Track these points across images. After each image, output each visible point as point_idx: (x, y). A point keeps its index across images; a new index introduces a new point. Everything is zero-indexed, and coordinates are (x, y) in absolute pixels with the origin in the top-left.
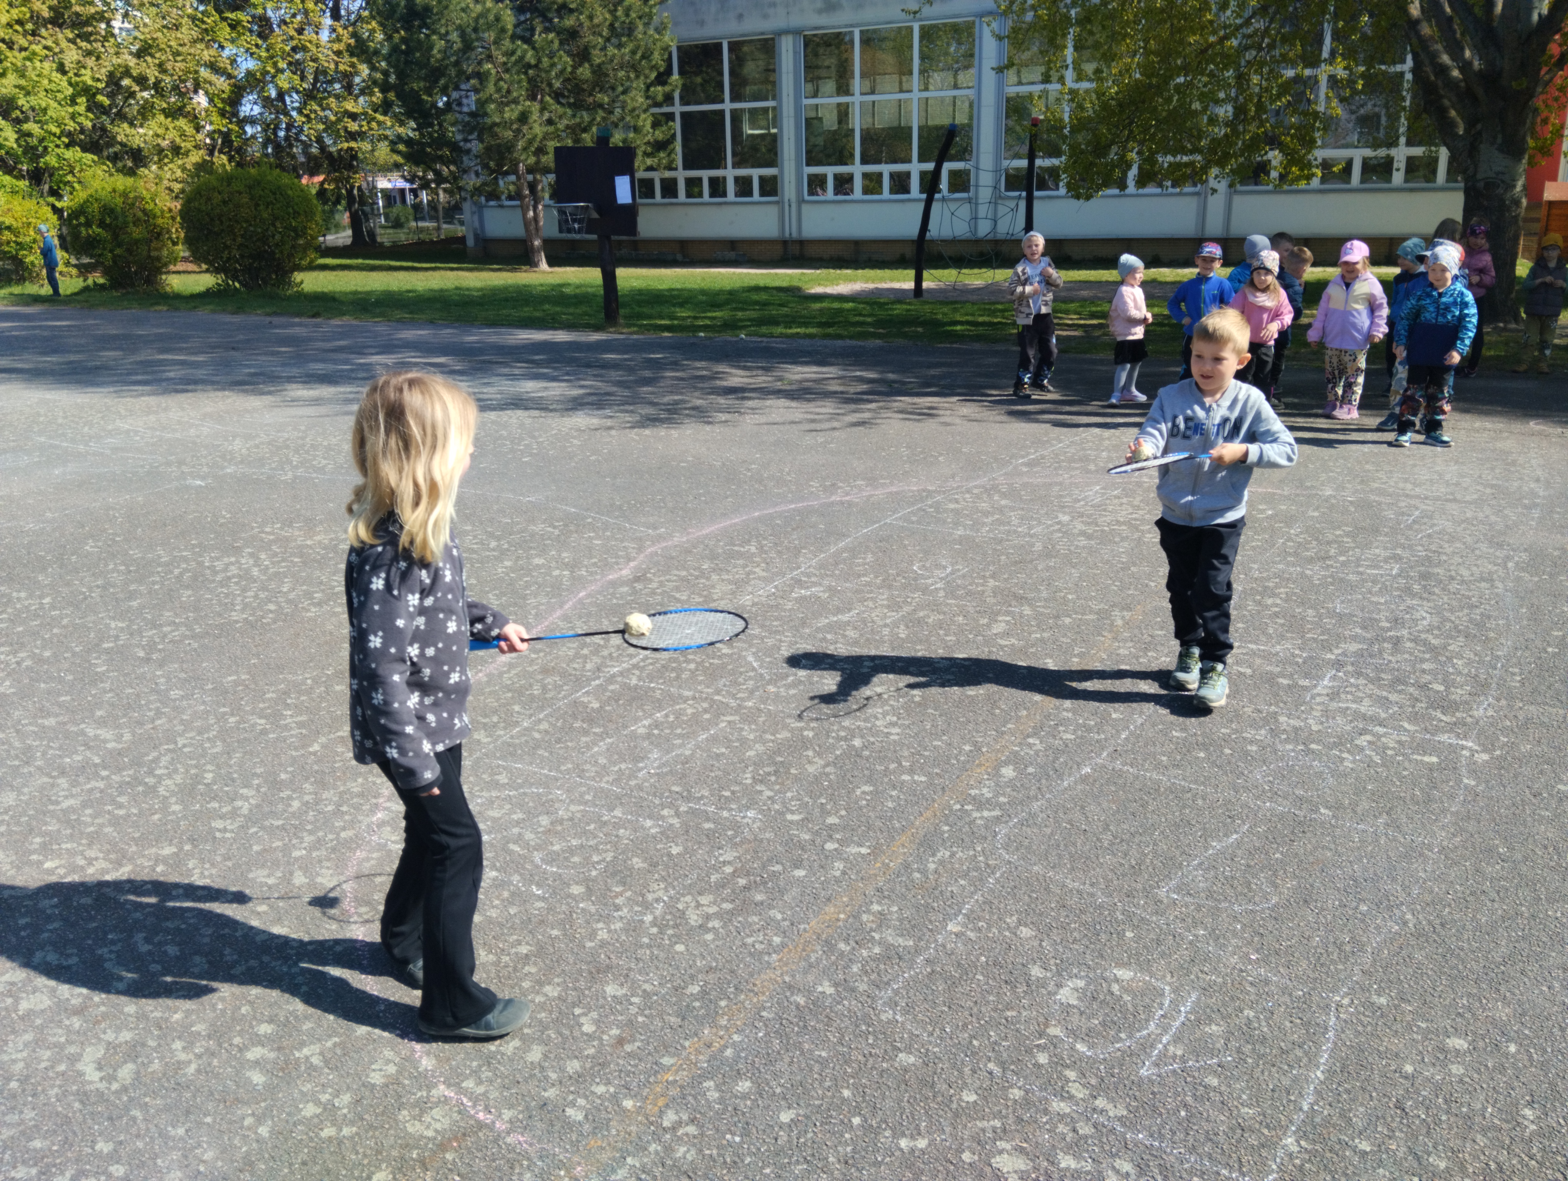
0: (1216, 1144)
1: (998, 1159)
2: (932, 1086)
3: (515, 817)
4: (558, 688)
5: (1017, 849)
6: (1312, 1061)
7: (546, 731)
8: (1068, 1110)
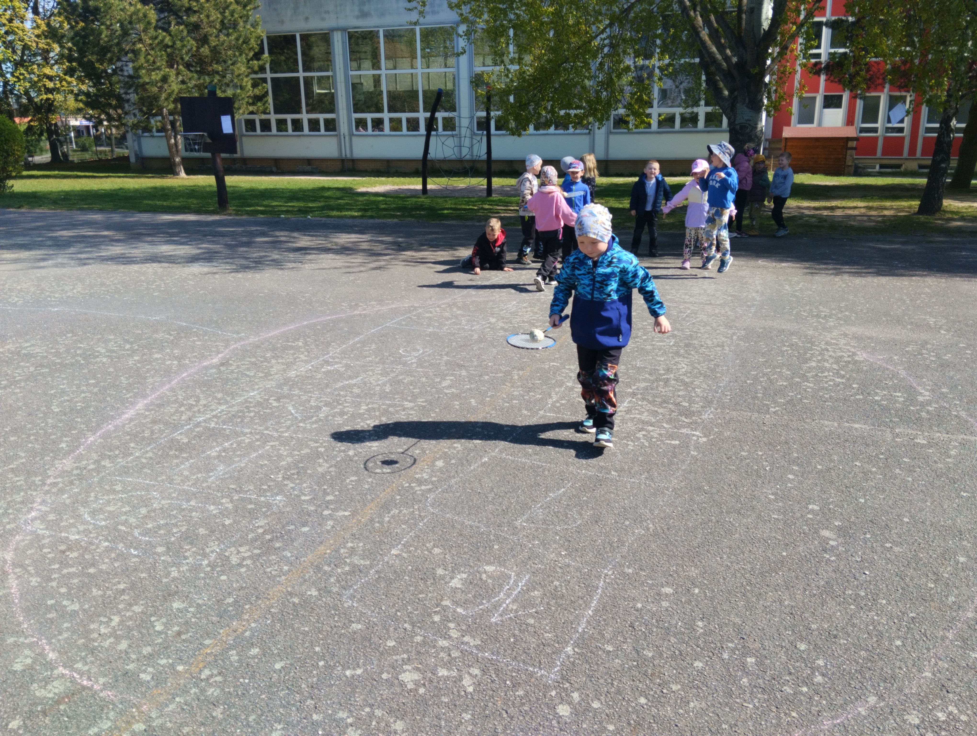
0: (528, 654)
1: (403, 675)
2: (370, 640)
3: (124, 510)
4: (161, 431)
5: (439, 506)
6: (587, 605)
7: (151, 458)
8: (447, 645)
